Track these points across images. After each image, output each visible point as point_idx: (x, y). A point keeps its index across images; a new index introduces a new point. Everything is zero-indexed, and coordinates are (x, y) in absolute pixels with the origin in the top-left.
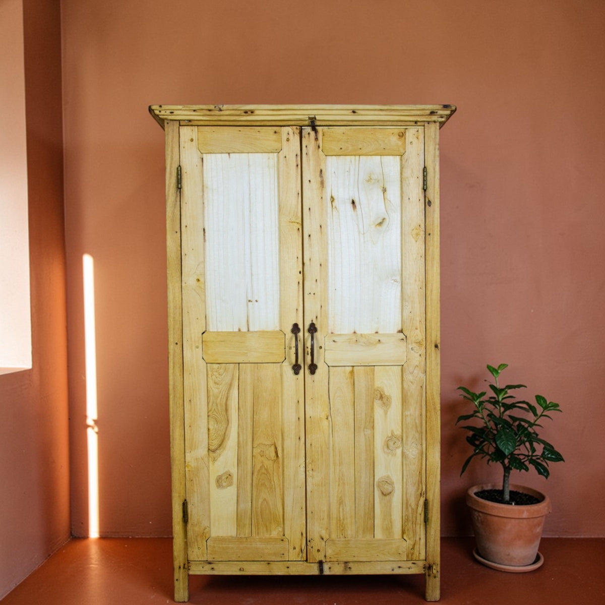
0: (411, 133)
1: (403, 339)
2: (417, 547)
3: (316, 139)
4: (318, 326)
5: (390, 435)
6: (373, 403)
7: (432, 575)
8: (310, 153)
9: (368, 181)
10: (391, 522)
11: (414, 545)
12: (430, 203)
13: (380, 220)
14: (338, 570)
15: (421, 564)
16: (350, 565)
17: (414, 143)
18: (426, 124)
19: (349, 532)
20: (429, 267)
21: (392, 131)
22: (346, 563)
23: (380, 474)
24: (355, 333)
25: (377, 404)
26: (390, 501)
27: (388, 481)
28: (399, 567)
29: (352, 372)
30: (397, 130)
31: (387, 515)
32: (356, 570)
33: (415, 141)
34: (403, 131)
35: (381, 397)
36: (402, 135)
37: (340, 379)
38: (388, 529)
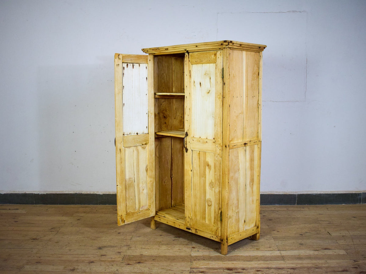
0: (219, 53)
1: (214, 142)
2: (218, 230)
3: (189, 58)
4: (188, 133)
5: (211, 182)
6: (205, 167)
7: (223, 244)
8: (187, 64)
9: (205, 74)
10: (211, 218)
11: (217, 229)
12: (224, 83)
13: (208, 91)
14: (193, 231)
15: (219, 238)
16: (197, 231)
17: (219, 58)
18: (224, 49)
19: (198, 218)
20: (224, 112)
21: (212, 53)
22: (196, 229)
23: (208, 197)
24: (200, 137)
25: (207, 167)
26: (210, 209)
27: (209, 201)
28: (212, 237)
29: (199, 153)
30: (214, 52)
31: (210, 214)
32: (199, 233)
33: (220, 56)
34: (216, 52)
35: (208, 165)
36: (215, 55)
37: (195, 156)
38: (210, 220)
